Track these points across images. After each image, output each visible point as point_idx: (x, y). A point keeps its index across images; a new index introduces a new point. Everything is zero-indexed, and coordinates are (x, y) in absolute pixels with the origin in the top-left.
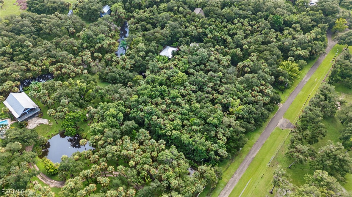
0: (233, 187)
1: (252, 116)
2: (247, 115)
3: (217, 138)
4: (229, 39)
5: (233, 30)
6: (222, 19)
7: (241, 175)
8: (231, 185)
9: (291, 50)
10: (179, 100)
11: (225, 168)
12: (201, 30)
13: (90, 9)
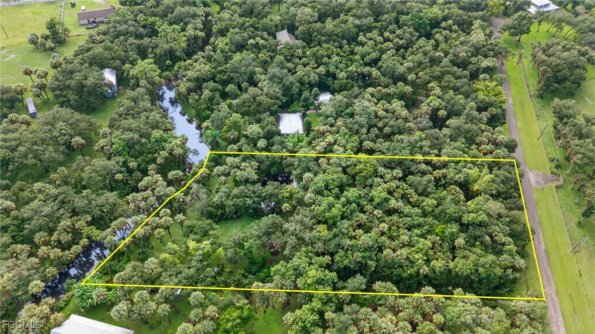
0: (559, 310)
1: (510, 186)
2: (502, 188)
3: (497, 243)
4: (375, 72)
5: (369, 55)
6: (338, 42)
7: (553, 286)
8: (554, 310)
9: (471, 63)
10: (393, 203)
11: (525, 286)
12: (322, 69)
13: (83, 86)
